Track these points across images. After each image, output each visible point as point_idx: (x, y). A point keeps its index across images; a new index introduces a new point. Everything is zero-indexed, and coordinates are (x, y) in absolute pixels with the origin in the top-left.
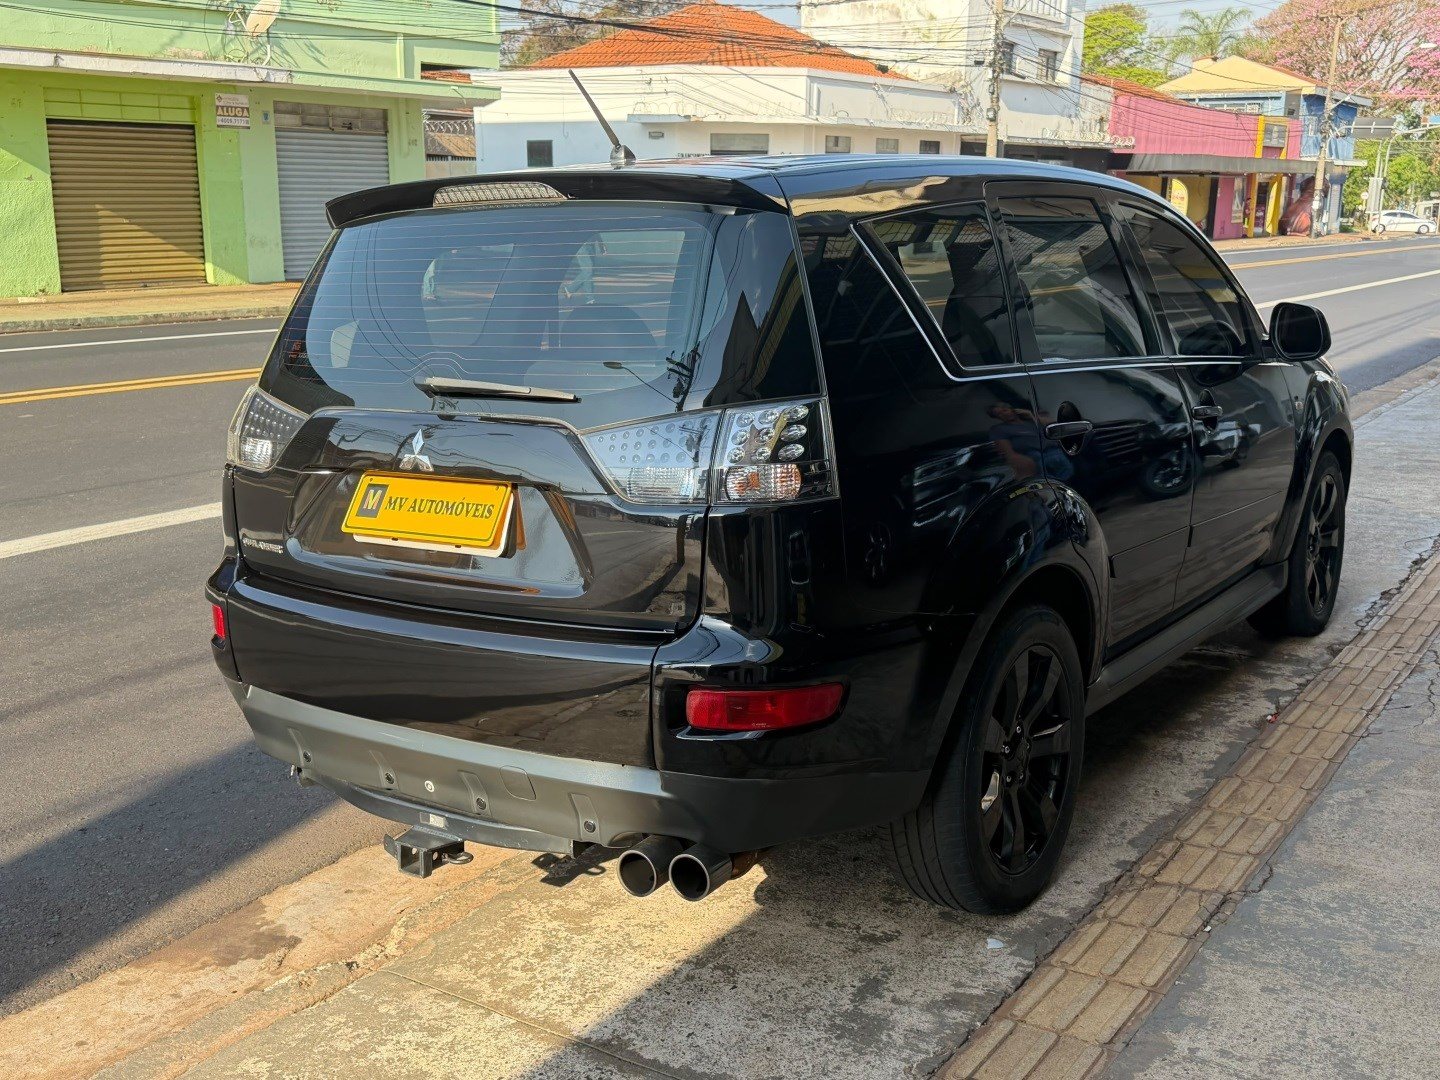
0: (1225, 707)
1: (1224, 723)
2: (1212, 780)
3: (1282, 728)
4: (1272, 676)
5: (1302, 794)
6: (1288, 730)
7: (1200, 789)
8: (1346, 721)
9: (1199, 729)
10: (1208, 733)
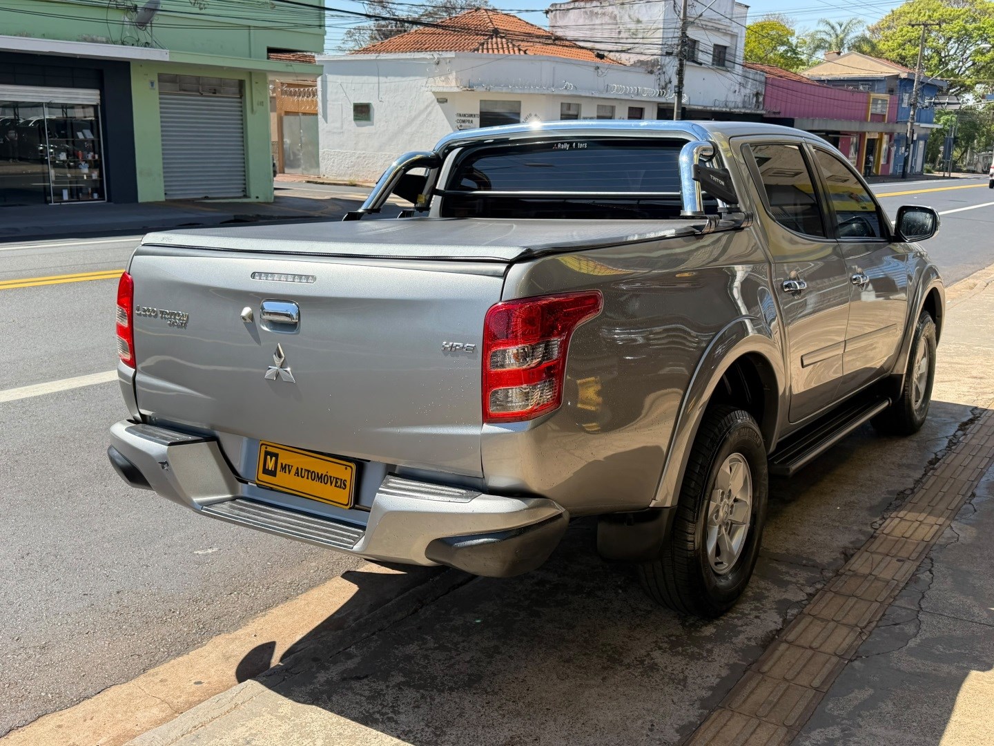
0: (739, 619)
1: (734, 640)
2: (706, 712)
3: (783, 646)
4: (789, 583)
5: (782, 732)
6: (787, 649)
7: (691, 723)
8: (842, 639)
9: (709, 646)
10: (716, 651)
